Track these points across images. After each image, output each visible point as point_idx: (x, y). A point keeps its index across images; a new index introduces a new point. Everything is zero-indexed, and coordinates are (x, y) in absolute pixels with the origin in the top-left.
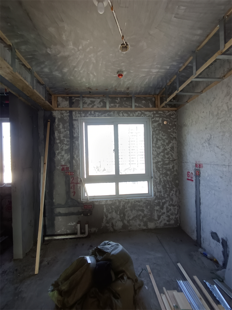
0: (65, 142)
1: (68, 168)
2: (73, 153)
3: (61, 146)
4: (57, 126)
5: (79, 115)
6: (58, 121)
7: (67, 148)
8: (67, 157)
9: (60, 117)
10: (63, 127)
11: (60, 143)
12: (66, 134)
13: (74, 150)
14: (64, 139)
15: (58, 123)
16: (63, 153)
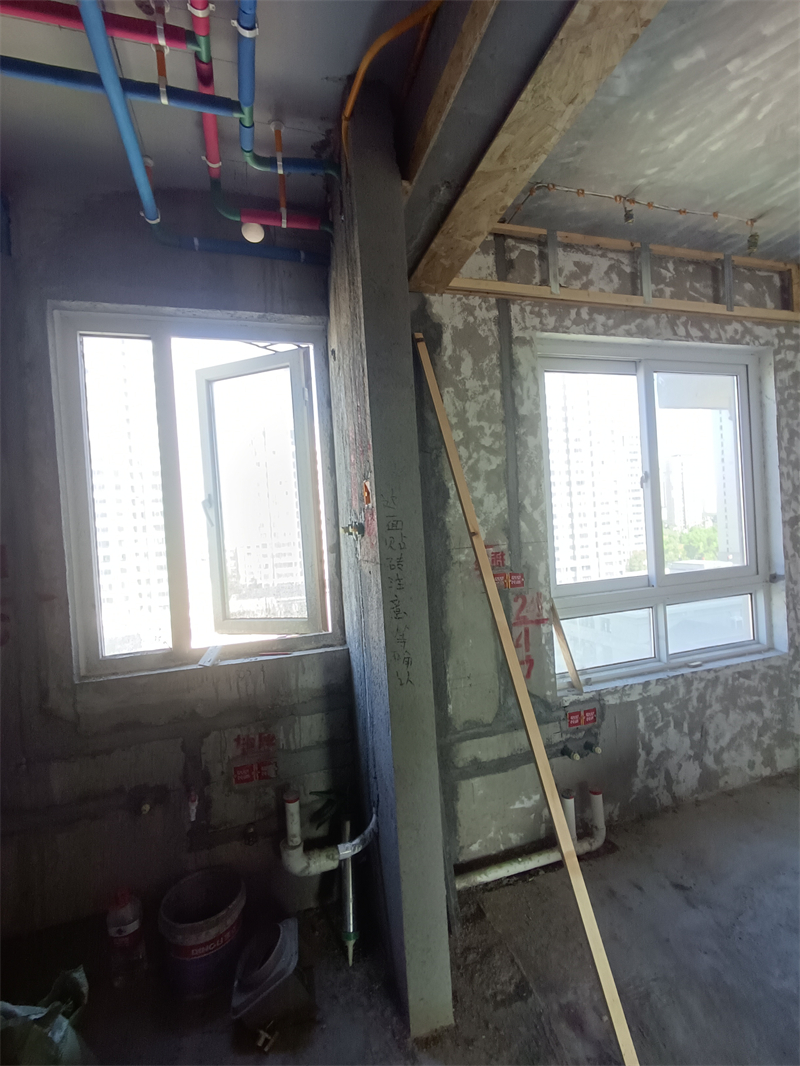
0: (487, 441)
1: (503, 554)
2: (520, 490)
3: (470, 457)
4: (449, 366)
5: (536, 321)
6: (454, 341)
7: (494, 467)
8: (495, 506)
9: (460, 327)
10: (473, 369)
11: (465, 442)
12: (488, 405)
13: (520, 477)
14: (482, 428)
15: (454, 351)
16: (480, 487)
